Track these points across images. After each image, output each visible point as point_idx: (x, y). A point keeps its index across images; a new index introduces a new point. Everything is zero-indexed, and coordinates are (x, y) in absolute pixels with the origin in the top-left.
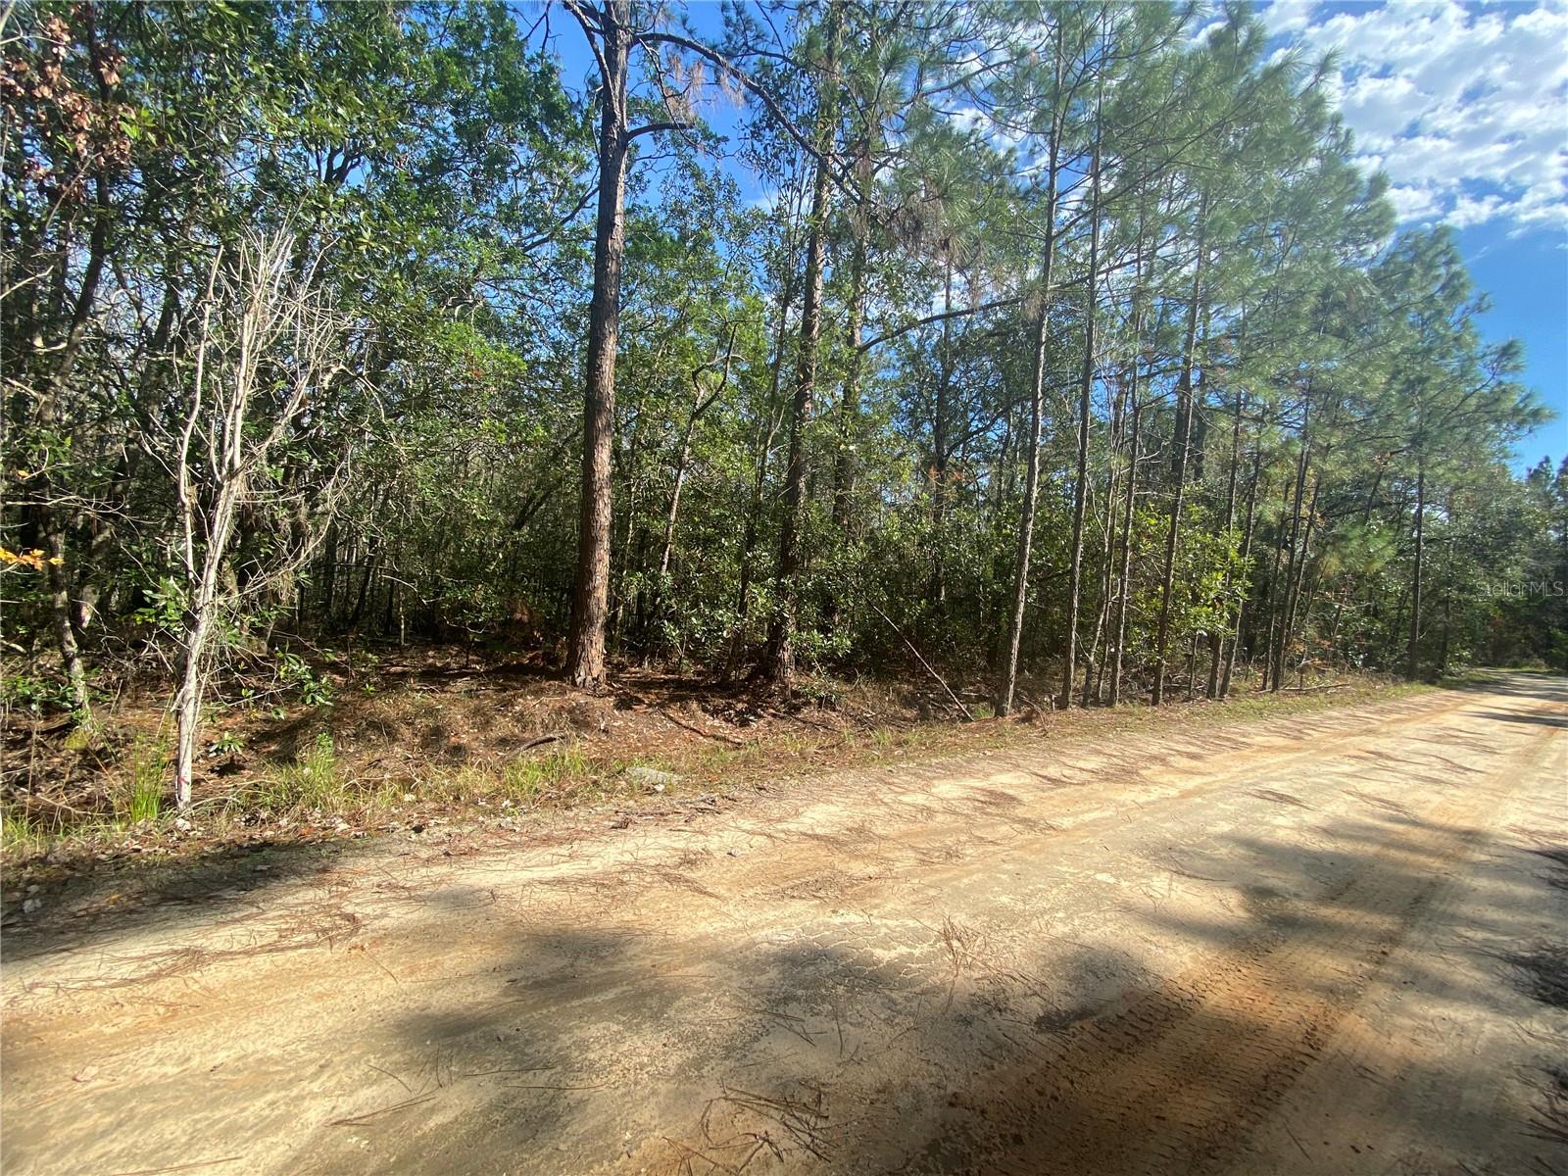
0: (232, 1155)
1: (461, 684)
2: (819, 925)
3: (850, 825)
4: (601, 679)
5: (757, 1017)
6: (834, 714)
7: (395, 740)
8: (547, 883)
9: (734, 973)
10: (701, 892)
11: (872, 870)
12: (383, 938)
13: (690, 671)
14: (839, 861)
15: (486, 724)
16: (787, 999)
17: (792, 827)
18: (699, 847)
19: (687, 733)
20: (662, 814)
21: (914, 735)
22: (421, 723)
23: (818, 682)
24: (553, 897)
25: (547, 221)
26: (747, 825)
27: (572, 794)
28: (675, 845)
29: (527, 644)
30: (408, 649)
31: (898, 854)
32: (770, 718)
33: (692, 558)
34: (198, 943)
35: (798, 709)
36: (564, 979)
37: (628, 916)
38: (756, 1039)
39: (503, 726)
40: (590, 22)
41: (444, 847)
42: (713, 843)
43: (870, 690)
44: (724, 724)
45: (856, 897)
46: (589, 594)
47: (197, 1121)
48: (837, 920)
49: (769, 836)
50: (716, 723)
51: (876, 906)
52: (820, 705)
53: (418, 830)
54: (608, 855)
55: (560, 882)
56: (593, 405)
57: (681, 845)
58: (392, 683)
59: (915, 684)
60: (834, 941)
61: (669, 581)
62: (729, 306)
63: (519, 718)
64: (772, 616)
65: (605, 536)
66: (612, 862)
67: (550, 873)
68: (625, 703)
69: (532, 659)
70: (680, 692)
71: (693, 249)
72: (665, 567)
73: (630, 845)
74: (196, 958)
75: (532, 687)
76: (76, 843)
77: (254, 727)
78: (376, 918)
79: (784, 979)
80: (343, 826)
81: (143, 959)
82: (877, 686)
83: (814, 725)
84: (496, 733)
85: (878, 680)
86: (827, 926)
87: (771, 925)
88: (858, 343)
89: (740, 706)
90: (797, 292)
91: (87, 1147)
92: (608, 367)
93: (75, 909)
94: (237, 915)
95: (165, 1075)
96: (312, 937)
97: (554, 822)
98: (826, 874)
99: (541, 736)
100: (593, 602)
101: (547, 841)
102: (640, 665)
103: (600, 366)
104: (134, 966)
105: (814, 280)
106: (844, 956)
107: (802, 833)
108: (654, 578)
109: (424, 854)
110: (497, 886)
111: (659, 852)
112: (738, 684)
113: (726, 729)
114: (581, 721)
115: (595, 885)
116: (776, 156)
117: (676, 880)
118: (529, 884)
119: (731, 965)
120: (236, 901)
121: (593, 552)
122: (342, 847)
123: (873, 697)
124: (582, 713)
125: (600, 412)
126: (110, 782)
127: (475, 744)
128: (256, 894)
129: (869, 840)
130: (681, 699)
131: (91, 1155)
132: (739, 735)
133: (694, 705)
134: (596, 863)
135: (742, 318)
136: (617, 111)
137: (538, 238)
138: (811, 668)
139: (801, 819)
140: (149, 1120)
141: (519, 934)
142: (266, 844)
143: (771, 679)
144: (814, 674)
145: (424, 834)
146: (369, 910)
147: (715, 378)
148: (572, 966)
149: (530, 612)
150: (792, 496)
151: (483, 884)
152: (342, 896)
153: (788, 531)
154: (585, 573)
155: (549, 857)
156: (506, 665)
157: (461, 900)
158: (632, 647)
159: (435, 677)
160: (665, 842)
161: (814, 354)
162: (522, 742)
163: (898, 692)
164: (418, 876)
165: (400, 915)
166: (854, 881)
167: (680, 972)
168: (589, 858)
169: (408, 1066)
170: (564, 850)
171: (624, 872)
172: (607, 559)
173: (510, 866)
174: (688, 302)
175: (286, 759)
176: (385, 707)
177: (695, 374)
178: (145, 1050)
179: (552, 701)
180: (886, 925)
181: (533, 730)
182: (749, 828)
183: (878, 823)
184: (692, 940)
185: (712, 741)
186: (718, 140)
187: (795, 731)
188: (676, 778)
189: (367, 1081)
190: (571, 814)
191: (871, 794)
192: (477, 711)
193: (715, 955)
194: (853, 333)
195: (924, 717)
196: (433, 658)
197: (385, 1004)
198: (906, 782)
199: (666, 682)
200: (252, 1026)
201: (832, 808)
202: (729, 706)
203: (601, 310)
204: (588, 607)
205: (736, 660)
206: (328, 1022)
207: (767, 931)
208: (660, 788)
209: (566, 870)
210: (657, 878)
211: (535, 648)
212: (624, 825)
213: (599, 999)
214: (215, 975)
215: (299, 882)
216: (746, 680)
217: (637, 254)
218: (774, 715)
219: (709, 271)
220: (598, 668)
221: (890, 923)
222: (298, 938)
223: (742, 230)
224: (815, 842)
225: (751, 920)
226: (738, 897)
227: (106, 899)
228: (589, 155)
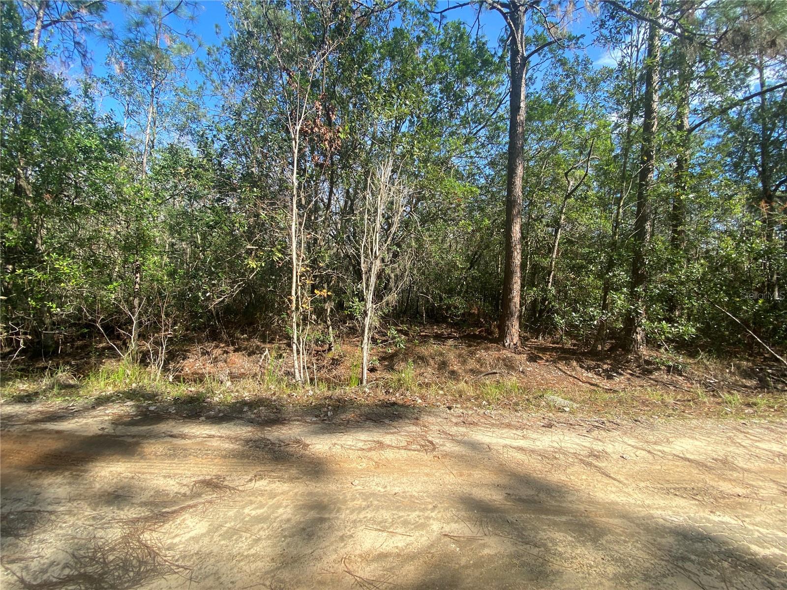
0: (408, 534)
1: (450, 342)
2: (701, 518)
3: (716, 457)
4: (518, 344)
5: (663, 563)
6: (680, 378)
7: (428, 365)
8: (514, 448)
9: (642, 531)
10: (607, 476)
11: (739, 490)
12: (445, 455)
13: (569, 344)
14: (710, 480)
15: (464, 362)
16: (684, 559)
17: (666, 449)
18: (600, 448)
19: (571, 379)
20: (571, 424)
21: (761, 399)
22: (437, 358)
23: (666, 355)
24: (519, 456)
25: (483, 117)
26: (632, 442)
27: (517, 404)
28: (584, 444)
29: (477, 324)
30: (426, 325)
31: (761, 483)
32: (628, 376)
33: (567, 279)
34: (381, 439)
35: (650, 372)
36: (535, 502)
37: (563, 478)
38: (664, 576)
39: (472, 364)
40: (505, 10)
41: (462, 419)
42: (609, 448)
43: (712, 364)
44: (595, 376)
45: (727, 506)
46: (510, 300)
47: (394, 514)
48: (716, 519)
49: (649, 452)
50: (590, 375)
51: (747, 516)
52: (669, 371)
53: (450, 408)
54: (546, 441)
55: (521, 449)
56: (510, 203)
57: (587, 444)
58: (424, 340)
59: (754, 362)
60: (716, 531)
61: (554, 292)
62: (587, 129)
63: (479, 361)
64: (629, 312)
65: (518, 270)
66: (547, 446)
67: (516, 443)
68: (533, 359)
69: (480, 332)
70: (564, 355)
71: (562, 105)
72: (550, 284)
73: (555, 438)
74: (381, 445)
75: (483, 346)
76: (338, 392)
77: (380, 354)
78: (441, 445)
79: (679, 545)
80: (420, 401)
81: (365, 441)
82: (718, 361)
83: (664, 384)
84: (469, 367)
85: (718, 357)
86: (708, 521)
87: (664, 509)
88: (687, 126)
89: (605, 367)
90: (638, 108)
91: (359, 513)
92: (518, 182)
93: (342, 417)
94: (391, 431)
95: (379, 491)
96: (419, 447)
97: (510, 417)
98: (700, 485)
99: (490, 371)
100: (512, 304)
101: (509, 426)
102: (537, 338)
103: (515, 182)
104: (363, 444)
105: (651, 97)
106: (725, 543)
107: (675, 455)
108: (544, 290)
109: (454, 420)
110: (490, 443)
111: (575, 446)
112: (603, 353)
113: (596, 379)
114: (510, 366)
115: (540, 455)
116: (618, 33)
117: (590, 464)
118: (505, 446)
119: (638, 525)
120: (389, 425)
121: (512, 278)
122: (421, 410)
123: (715, 369)
124: (510, 361)
125: (514, 206)
126: (340, 371)
127: (460, 371)
128: (395, 424)
129: (734, 469)
130: (566, 359)
131: (361, 516)
132: (606, 384)
133: (575, 363)
134: (538, 443)
135: (596, 134)
136: (520, 49)
137: (480, 127)
138: (659, 346)
139: (672, 446)
140: (377, 508)
141: (506, 471)
142: (394, 404)
143: (629, 351)
144: (662, 350)
145: (452, 411)
146: (437, 441)
147: (579, 173)
148: (537, 496)
149: (479, 309)
150: (640, 234)
151: (483, 441)
152: (426, 432)
153: (638, 258)
154: (508, 290)
155: (512, 435)
156: (468, 334)
157: (474, 446)
158: (531, 328)
159: (439, 338)
160: (577, 441)
161: (654, 143)
162: (481, 372)
163: (738, 367)
164: (454, 430)
165: (449, 447)
166: (723, 496)
167: (603, 519)
168: (534, 440)
169: (469, 519)
170: (519, 432)
171: (556, 452)
172: (519, 281)
173: (494, 435)
174: (560, 135)
175: (390, 368)
176: (424, 350)
177: (566, 174)
178: (372, 478)
179: (494, 354)
180: (758, 531)
181: (486, 367)
182: (633, 444)
183: (740, 459)
184: (607, 503)
185: (588, 385)
186: (578, 39)
187: (650, 386)
188: (575, 405)
189: (453, 520)
190: (519, 415)
191: (729, 438)
192: (460, 356)
193: (625, 516)
194: (682, 122)
195: (763, 386)
196: (436, 330)
197: (453, 487)
198: (761, 433)
199: (554, 348)
200: (405, 480)
201: (697, 443)
202: (598, 366)
203: (514, 153)
204: (509, 307)
205: (599, 338)
206: (432, 488)
207: (659, 512)
208: (567, 409)
209: (522, 443)
210: (576, 460)
211: (481, 327)
212: (550, 426)
213: (557, 519)
214: (389, 454)
215: (409, 421)
216: (608, 350)
217: (529, 118)
218: (631, 374)
219: (573, 113)
220: (516, 339)
221: (761, 530)
222: (414, 446)
223: (594, 83)
224: (687, 463)
225: (647, 502)
226: (634, 485)
227: (350, 415)
228: (504, 77)
